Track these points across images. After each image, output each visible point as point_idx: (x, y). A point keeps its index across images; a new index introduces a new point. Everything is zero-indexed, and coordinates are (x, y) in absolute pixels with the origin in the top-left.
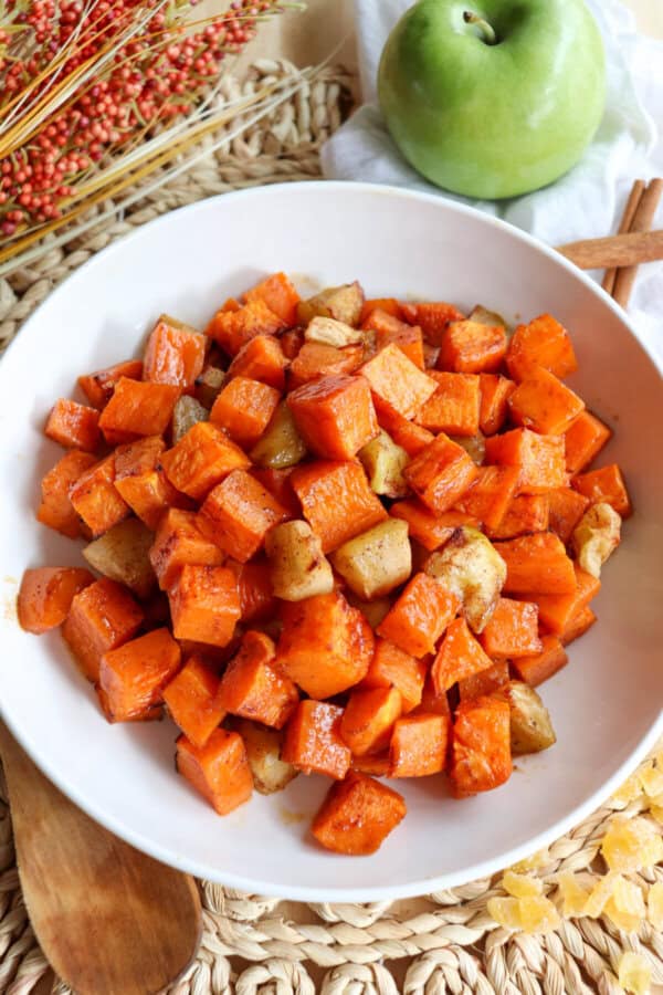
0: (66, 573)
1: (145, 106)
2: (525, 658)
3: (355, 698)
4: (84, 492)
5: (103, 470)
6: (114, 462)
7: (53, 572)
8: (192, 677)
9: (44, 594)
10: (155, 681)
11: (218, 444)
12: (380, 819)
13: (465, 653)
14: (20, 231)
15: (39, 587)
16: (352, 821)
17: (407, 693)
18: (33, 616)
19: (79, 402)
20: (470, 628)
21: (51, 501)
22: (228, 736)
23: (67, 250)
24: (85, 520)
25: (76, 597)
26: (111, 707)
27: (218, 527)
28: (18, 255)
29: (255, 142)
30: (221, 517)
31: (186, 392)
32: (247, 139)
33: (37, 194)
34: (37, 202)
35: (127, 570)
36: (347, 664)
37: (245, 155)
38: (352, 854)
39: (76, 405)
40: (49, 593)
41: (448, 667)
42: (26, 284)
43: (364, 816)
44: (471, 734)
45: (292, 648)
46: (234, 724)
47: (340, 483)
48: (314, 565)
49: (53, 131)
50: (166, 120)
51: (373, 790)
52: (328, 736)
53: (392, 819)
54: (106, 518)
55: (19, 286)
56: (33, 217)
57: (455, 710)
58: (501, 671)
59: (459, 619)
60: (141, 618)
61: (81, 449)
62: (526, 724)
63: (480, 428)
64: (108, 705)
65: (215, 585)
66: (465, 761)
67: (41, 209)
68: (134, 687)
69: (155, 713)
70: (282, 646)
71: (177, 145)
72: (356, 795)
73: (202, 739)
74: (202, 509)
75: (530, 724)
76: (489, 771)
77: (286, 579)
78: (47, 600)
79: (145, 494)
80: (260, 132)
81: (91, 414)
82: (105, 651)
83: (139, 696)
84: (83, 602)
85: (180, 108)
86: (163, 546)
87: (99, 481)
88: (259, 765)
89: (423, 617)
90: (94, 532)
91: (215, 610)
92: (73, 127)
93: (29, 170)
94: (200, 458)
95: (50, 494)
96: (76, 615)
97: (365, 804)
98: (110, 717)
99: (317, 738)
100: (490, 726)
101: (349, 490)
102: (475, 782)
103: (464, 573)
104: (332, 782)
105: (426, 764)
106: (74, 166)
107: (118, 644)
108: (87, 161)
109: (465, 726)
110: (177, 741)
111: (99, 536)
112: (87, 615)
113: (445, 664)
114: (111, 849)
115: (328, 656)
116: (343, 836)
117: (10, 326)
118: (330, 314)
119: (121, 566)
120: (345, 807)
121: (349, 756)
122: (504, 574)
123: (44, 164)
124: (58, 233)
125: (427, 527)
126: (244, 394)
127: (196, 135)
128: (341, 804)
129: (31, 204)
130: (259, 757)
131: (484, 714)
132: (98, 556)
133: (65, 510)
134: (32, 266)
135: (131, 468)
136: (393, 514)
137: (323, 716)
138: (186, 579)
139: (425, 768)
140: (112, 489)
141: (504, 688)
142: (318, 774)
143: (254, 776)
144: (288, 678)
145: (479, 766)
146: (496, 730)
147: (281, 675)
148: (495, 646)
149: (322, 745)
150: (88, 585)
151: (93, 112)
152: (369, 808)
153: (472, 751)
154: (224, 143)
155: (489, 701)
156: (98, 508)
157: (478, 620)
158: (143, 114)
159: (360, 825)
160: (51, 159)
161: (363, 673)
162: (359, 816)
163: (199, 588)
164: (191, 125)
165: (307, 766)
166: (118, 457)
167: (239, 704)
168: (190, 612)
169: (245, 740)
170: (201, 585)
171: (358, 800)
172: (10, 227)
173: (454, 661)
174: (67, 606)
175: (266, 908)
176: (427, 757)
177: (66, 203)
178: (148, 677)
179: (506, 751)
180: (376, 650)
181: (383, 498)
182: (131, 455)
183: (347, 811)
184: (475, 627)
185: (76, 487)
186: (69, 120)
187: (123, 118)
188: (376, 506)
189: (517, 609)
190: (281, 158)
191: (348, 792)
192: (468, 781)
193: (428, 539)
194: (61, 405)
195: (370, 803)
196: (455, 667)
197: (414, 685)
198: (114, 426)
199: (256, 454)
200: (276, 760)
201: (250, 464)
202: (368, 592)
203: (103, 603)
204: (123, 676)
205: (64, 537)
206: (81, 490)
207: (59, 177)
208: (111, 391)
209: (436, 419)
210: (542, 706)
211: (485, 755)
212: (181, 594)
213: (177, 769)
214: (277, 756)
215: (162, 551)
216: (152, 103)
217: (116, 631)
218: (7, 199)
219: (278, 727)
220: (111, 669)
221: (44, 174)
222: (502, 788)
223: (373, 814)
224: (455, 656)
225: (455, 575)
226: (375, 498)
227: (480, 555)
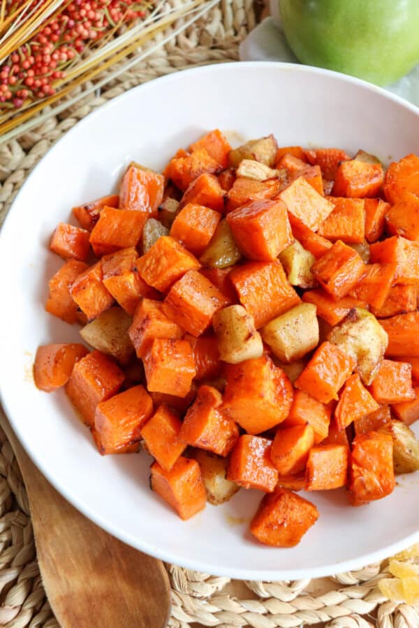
0: (68, 347)
1: (115, 11)
2: (403, 403)
3: (281, 432)
4: (80, 288)
5: (94, 272)
6: (101, 267)
7: (57, 348)
8: (162, 420)
9: (52, 363)
10: (135, 422)
11: (177, 252)
12: (300, 521)
13: (359, 399)
14: (27, 105)
15: (49, 358)
16: (280, 522)
17: (318, 428)
18: (44, 378)
19: (74, 225)
20: (363, 382)
21: (56, 296)
22: (188, 462)
23: (60, 118)
24: (82, 308)
25: (76, 364)
26: (103, 444)
27: (179, 311)
28: (25, 122)
29: (194, 37)
30: (181, 303)
31: (151, 216)
32: (187, 35)
33: (38, 78)
34: (38, 83)
35: (112, 344)
36: (274, 408)
37: (187, 47)
38: (281, 547)
39: (72, 227)
40: (56, 362)
41: (347, 410)
42: (30, 144)
43: (288, 518)
44: (365, 458)
45: (235, 397)
46: (192, 453)
47: (267, 278)
48: (250, 336)
49: (49, 31)
50: (129, 22)
51: (294, 499)
52: (261, 460)
53: (309, 521)
54: (97, 307)
55: (26, 145)
56: (35, 94)
57: (352, 441)
58: (385, 413)
59: (354, 375)
60: (123, 378)
61: (76, 259)
62: (404, 451)
63: (366, 237)
64: (101, 443)
65: (176, 352)
66: (361, 478)
67: (41, 89)
68: (119, 428)
69: (135, 447)
70: (227, 395)
71: (137, 41)
72: (282, 503)
73: (170, 465)
74: (167, 299)
75: (407, 451)
76: (378, 485)
77: (229, 347)
78: (55, 366)
79: (125, 289)
80: (197, 30)
81: (83, 234)
82: (98, 403)
83: (124, 434)
84: (82, 368)
85: (139, 14)
86: (139, 326)
87: (92, 280)
88: (212, 483)
89: (329, 373)
90: (89, 318)
91: (177, 370)
92: (63, 28)
93: (32, 60)
94: (164, 261)
95: (55, 291)
96: (77, 378)
97: (289, 510)
98: (102, 451)
99: (254, 462)
100: (379, 452)
101: (272, 282)
102: (369, 493)
103: (357, 341)
104: (265, 494)
105: (333, 480)
106: (64, 56)
107: (108, 397)
108: (73, 52)
109: (361, 452)
110: (151, 466)
111: (92, 321)
112: (84, 377)
113: (345, 407)
114: (104, 546)
115: (261, 402)
116: (274, 533)
117: (21, 173)
118: (254, 157)
119: (108, 341)
120: (274, 512)
121: (277, 475)
122: (386, 342)
123: (43, 55)
124: (53, 106)
125: (330, 309)
126: (195, 216)
127: (150, 33)
128: (271, 509)
129: (34, 85)
130: (211, 477)
131: (374, 443)
132: (92, 335)
133: (66, 303)
134: (35, 130)
135: (115, 270)
136: (305, 300)
137: (257, 447)
138: (156, 348)
139: (331, 483)
140: (101, 285)
141: (388, 425)
142: (255, 488)
143: (207, 491)
144: (232, 419)
145: (371, 482)
146: (383, 455)
147: (226, 416)
148: (381, 394)
149: (257, 467)
150: (85, 356)
151: (77, 17)
152: (292, 512)
153: (366, 471)
154: (171, 38)
155: (377, 435)
156: (91, 300)
157: (368, 376)
158: (113, 17)
159: (285, 525)
160: (48, 51)
161: (286, 415)
162: (285, 519)
163: (165, 355)
164: (147, 26)
165: (247, 482)
166: (105, 264)
167: (197, 438)
168: (159, 372)
169: (200, 465)
170: (167, 352)
171: (284, 507)
172: (19, 102)
173: (351, 405)
174: (69, 371)
175: (217, 588)
176: (333, 475)
177: (58, 84)
178: (130, 420)
179: (390, 470)
180: (295, 398)
181: (298, 289)
182: (114, 261)
183: (276, 515)
184: (365, 379)
185: (75, 285)
186: (60, 23)
187: (99, 20)
188: (292, 294)
189: (396, 367)
190: (213, 48)
191: (276, 501)
192: (363, 493)
193: (331, 318)
194: (61, 227)
195: (292, 509)
196: (353, 409)
197: (323, 423)
198: (100, 241)
199: (204, 258)
200: (224, 479)
201: (200, 266)
202: (288, 356)
203: (95, 368)
204: (111, 420)
205: (65, 323)
206: (79, 287)
207: (53, 65)
208: (97, 217)
209: (333, 232)
210: (415, 438)
211: (375, 473)
212: (152, 359)
213: (151, 487)
214: (224, 476)
215: (139, 330)
216: (119, 10)
217: (105, 388)
218: (17, 81)
219: (225, 455)
220: (103, 415)
221: (43, 62)
222: (388, 497)
223: (295, 517)
224: (352, 401)
225: (351, 343)
226: (292, 289)
227: (368, 328)
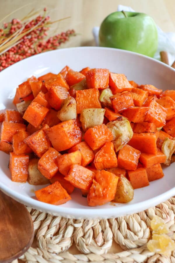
12: (58, 195)
20: (115, 150)
30: (52, 93)
41: (101, 155)
43: (54, 192)
44: (100, 178)
47: (90, 93)
48: (69, 104)
65: (41, 108)
66: (95, 187)
75: (125, 191)
76: (101, 193)
91: (36, 110)
97: (55, 188)
101: (91, 96)
102: (96, 196)
103: (118, 129)
109: (99, 174)
136: (103, 107)
145: (98, 190)
146: (109, 179)
148: (120, 156)
153: (98, 184)
157: (118, 146)
163: (36, 106)
171: (54, 186)
181: (102, 103)
184: (116, 148)
193: (110, 117)
195: (57, 188)
196: (104, 156)
202: (85, 126)
211: (102, 187)
223: (57, 193)
224: (105, 152)
225: (115, 129)
226: (99, 102)
227: (125, 126)
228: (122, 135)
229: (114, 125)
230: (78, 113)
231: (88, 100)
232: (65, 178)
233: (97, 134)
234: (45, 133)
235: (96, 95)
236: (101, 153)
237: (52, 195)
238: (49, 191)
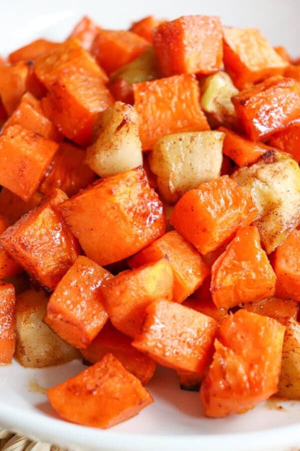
12: (117, 395)
17: (181, 277)
22: (3, 286)
30: (63, 95)
41: (229, 267)
43: (103, 386)
44: (235, 334)
47: (173, 89)
48: (123, 125)
59: (253, 228)
76: (245, 378)
97: (107, 376)
101: (179, 98)
102: (228, 388)
103: (267, 188)
113: (226, 262)
145: (234, 371)
148: (282, 265)
152: (110, 381)
153: (231, 352)
157: (273, 237)
171: (102, 370)
173: (236, 262)
181: (209, 116)
188: (201, 120)
193: (241, 154)
195: (111, 376)
202: (172, 185)
211: (245, 359)
223: (112, 388)
224: (239, 258)
225: (258, 188)
226: (202, 113)
227: (287, 176)
228: (280, 203)
229: (255, 176)
230: (147, 148)
231: (170, 109)
232: (135, 345)
233: (213, 208)
234: (60, 215)
235: (191, 95)
236: (227, 259)
237: (100, 397)
238: (90, 387)
